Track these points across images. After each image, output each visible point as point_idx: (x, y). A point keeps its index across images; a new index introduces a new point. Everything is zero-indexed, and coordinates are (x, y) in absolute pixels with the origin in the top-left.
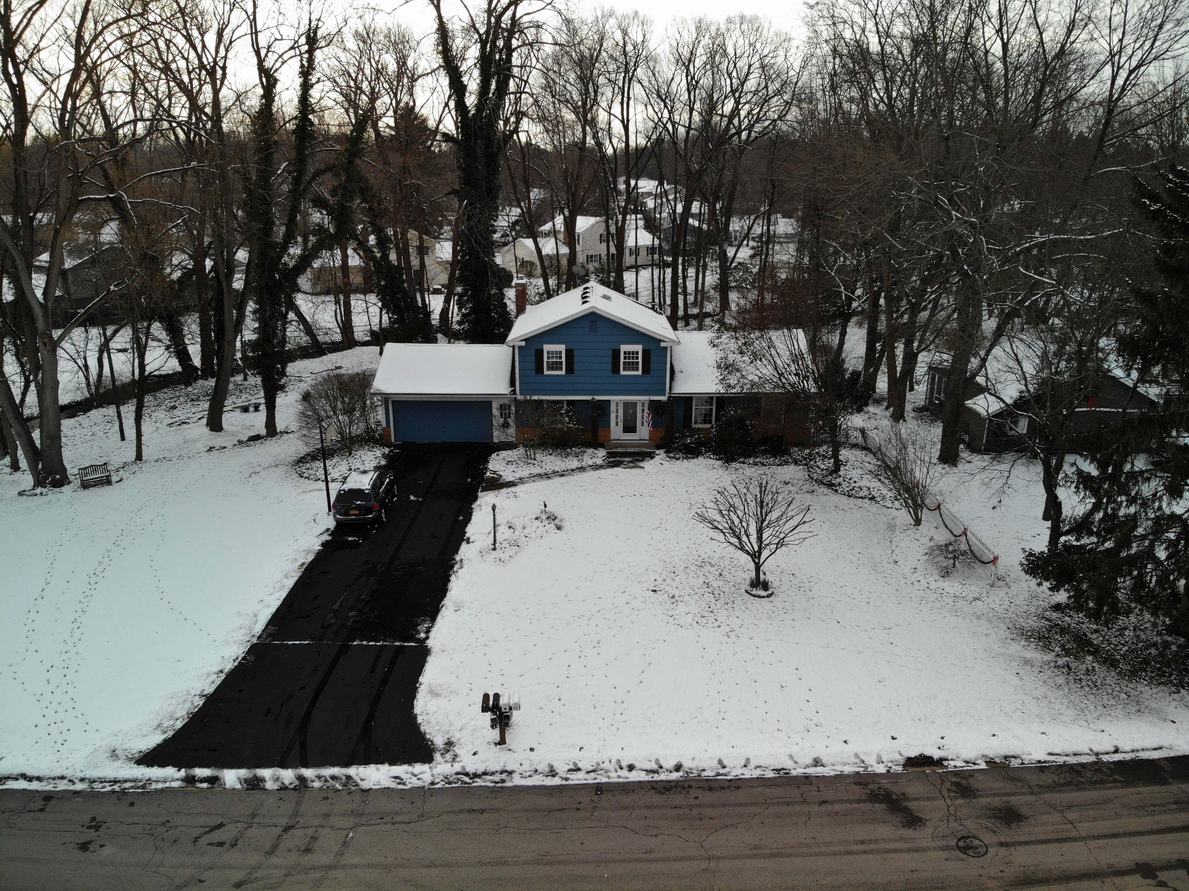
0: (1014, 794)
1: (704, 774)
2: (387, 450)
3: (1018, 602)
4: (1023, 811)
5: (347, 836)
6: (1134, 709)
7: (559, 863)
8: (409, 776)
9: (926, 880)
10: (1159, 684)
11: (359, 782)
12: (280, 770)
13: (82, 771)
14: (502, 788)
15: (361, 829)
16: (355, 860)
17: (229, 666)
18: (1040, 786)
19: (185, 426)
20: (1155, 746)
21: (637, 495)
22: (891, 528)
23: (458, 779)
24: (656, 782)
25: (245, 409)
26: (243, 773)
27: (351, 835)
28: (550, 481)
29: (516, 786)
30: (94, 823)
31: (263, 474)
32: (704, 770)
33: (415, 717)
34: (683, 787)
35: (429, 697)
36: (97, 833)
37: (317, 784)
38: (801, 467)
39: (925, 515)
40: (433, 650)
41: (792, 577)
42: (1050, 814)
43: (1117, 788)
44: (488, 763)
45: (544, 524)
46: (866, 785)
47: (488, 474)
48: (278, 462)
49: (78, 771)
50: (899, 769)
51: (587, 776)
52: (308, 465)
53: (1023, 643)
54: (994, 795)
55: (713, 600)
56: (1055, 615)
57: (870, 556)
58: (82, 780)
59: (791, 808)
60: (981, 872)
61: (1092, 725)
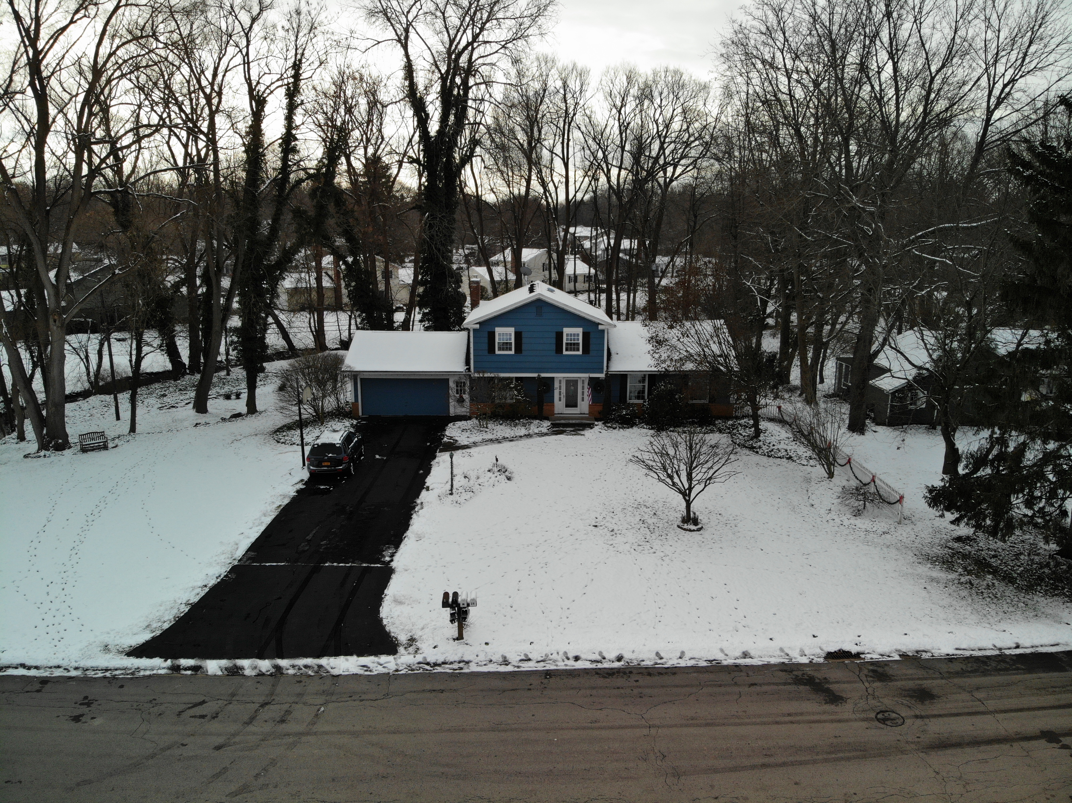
0: (926, 679)
1: (643, 663)
2: (355, 422)
3: (923, 536)
4: (935, 692)
5: (318, 710)
6: (1031, 614)
7: (512, 730)
8: (376, 665)
9: (849, 744)
10: (1053, 596)
11: (330, 669)
12: (258, 660)
13: (76, 662)
14: (460, 673)
15: (331, 706)
16: (326, 728)
17: (212, 582)
18: (949, 672)
19: (174, 409)
20: (1052, 643)
21: (579, 455)
22: (808, 480)
23: (420, 668)
24: (600, 669)
25: (228, 397)
26: (224, 663)
27: (322, 709)
28: (500, 445)
29: (472, 672)
30: (87, 701)
31: (244, 441)
32: (643, 661)
33: (381, 620)
34: (625, 673)
35: (393, 605)
36: (90, 708)
37: (291, 672)
38: (725, 435)
39: (837, 470)
40: (397, 570)
41: (719, 517)
42: (960, 693)
43: (1021, 674)
44: (447, 655)
45: (495, 475)
46: (791, 671)
47: (445, 439)
48: (257, 432)
49: (73, 661)
50: (821, 660)
51: (537, 665)
52: (284, 434)
53: (929, 565)
54: (909, 679)
55: (649, 533)
56: (956, 545)
57: (789, 501)
58: (76, 669)
59: (723, 689)
60: (899, 737)
61: (994, 626)
